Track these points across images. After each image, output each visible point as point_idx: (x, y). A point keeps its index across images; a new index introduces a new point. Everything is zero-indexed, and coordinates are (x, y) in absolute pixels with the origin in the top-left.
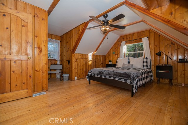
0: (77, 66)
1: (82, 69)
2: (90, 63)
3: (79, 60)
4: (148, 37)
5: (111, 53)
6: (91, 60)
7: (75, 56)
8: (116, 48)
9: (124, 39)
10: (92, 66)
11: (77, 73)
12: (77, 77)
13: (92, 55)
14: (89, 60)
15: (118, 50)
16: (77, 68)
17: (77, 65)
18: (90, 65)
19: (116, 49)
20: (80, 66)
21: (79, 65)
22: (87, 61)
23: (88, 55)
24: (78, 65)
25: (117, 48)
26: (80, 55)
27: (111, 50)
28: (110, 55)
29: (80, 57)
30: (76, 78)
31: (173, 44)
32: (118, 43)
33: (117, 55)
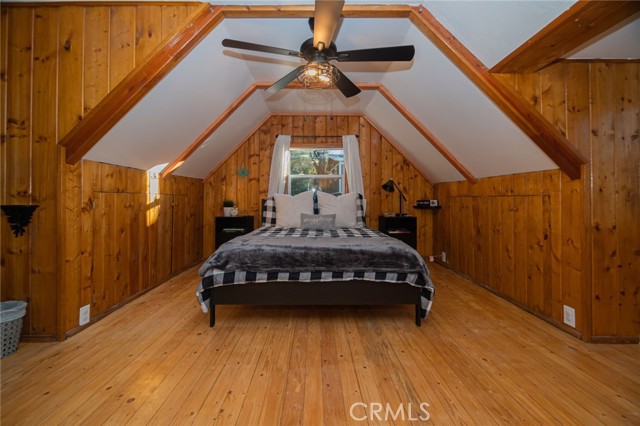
0: (90, 240)
1: (119, 253)
2: (152, 215)
3: (101, 204)
4: (357, 136)
5: (233, 172)
6: (156, 202)
7: (79, 176)
8: (251, 156)
9: (283, 126)
10: (160, 230)
11: (89, 283)
12: (93, 306)
13: (161, 174)
14: (150, 200)
15: (260, 162)
16: (89, 249)
17: (90, 234)
18: (152, 226)
19: (252, 160)
20: (109, 235)
21: (104, 231)
22: (140, 206)
23: (142, 173)
24: (95, 232)
25: (259, 155)
26: (107, 170)
27: (232, 161)
28: (225, 178)
29: (108, 183)
30: (84, 314)
31: (406, 163)
32: (263, 137)
33: (258, 181)
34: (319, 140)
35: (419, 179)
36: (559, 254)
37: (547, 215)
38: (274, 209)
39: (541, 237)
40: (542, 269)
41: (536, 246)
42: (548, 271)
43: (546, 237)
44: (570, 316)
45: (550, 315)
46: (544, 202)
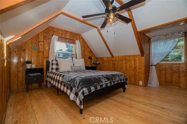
4: (80, 41)
9: (54, 32)
15: (44, 45)
19: (40, 43)
25: (43, 42)
27: (30, 42)
28: (25, 50)
31: (91, 51)
32: (45, 34)
33: (43, 53)
34: (68, 40)
35: (94, 56)
36: (138, 72)
37: (135, 64)
38: (57, 64)
39: (134, 68)
40: (134, 75)
41: (132, 70)
42: (135, 75)
43: (135, 68)
44: (141, 83)
45: (136, 84)
46: (134, 61)
